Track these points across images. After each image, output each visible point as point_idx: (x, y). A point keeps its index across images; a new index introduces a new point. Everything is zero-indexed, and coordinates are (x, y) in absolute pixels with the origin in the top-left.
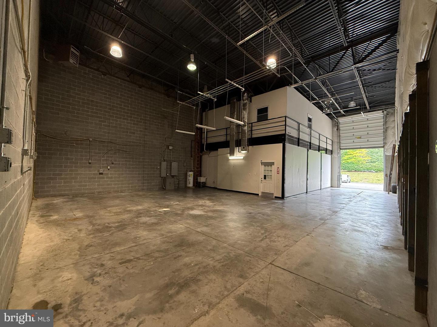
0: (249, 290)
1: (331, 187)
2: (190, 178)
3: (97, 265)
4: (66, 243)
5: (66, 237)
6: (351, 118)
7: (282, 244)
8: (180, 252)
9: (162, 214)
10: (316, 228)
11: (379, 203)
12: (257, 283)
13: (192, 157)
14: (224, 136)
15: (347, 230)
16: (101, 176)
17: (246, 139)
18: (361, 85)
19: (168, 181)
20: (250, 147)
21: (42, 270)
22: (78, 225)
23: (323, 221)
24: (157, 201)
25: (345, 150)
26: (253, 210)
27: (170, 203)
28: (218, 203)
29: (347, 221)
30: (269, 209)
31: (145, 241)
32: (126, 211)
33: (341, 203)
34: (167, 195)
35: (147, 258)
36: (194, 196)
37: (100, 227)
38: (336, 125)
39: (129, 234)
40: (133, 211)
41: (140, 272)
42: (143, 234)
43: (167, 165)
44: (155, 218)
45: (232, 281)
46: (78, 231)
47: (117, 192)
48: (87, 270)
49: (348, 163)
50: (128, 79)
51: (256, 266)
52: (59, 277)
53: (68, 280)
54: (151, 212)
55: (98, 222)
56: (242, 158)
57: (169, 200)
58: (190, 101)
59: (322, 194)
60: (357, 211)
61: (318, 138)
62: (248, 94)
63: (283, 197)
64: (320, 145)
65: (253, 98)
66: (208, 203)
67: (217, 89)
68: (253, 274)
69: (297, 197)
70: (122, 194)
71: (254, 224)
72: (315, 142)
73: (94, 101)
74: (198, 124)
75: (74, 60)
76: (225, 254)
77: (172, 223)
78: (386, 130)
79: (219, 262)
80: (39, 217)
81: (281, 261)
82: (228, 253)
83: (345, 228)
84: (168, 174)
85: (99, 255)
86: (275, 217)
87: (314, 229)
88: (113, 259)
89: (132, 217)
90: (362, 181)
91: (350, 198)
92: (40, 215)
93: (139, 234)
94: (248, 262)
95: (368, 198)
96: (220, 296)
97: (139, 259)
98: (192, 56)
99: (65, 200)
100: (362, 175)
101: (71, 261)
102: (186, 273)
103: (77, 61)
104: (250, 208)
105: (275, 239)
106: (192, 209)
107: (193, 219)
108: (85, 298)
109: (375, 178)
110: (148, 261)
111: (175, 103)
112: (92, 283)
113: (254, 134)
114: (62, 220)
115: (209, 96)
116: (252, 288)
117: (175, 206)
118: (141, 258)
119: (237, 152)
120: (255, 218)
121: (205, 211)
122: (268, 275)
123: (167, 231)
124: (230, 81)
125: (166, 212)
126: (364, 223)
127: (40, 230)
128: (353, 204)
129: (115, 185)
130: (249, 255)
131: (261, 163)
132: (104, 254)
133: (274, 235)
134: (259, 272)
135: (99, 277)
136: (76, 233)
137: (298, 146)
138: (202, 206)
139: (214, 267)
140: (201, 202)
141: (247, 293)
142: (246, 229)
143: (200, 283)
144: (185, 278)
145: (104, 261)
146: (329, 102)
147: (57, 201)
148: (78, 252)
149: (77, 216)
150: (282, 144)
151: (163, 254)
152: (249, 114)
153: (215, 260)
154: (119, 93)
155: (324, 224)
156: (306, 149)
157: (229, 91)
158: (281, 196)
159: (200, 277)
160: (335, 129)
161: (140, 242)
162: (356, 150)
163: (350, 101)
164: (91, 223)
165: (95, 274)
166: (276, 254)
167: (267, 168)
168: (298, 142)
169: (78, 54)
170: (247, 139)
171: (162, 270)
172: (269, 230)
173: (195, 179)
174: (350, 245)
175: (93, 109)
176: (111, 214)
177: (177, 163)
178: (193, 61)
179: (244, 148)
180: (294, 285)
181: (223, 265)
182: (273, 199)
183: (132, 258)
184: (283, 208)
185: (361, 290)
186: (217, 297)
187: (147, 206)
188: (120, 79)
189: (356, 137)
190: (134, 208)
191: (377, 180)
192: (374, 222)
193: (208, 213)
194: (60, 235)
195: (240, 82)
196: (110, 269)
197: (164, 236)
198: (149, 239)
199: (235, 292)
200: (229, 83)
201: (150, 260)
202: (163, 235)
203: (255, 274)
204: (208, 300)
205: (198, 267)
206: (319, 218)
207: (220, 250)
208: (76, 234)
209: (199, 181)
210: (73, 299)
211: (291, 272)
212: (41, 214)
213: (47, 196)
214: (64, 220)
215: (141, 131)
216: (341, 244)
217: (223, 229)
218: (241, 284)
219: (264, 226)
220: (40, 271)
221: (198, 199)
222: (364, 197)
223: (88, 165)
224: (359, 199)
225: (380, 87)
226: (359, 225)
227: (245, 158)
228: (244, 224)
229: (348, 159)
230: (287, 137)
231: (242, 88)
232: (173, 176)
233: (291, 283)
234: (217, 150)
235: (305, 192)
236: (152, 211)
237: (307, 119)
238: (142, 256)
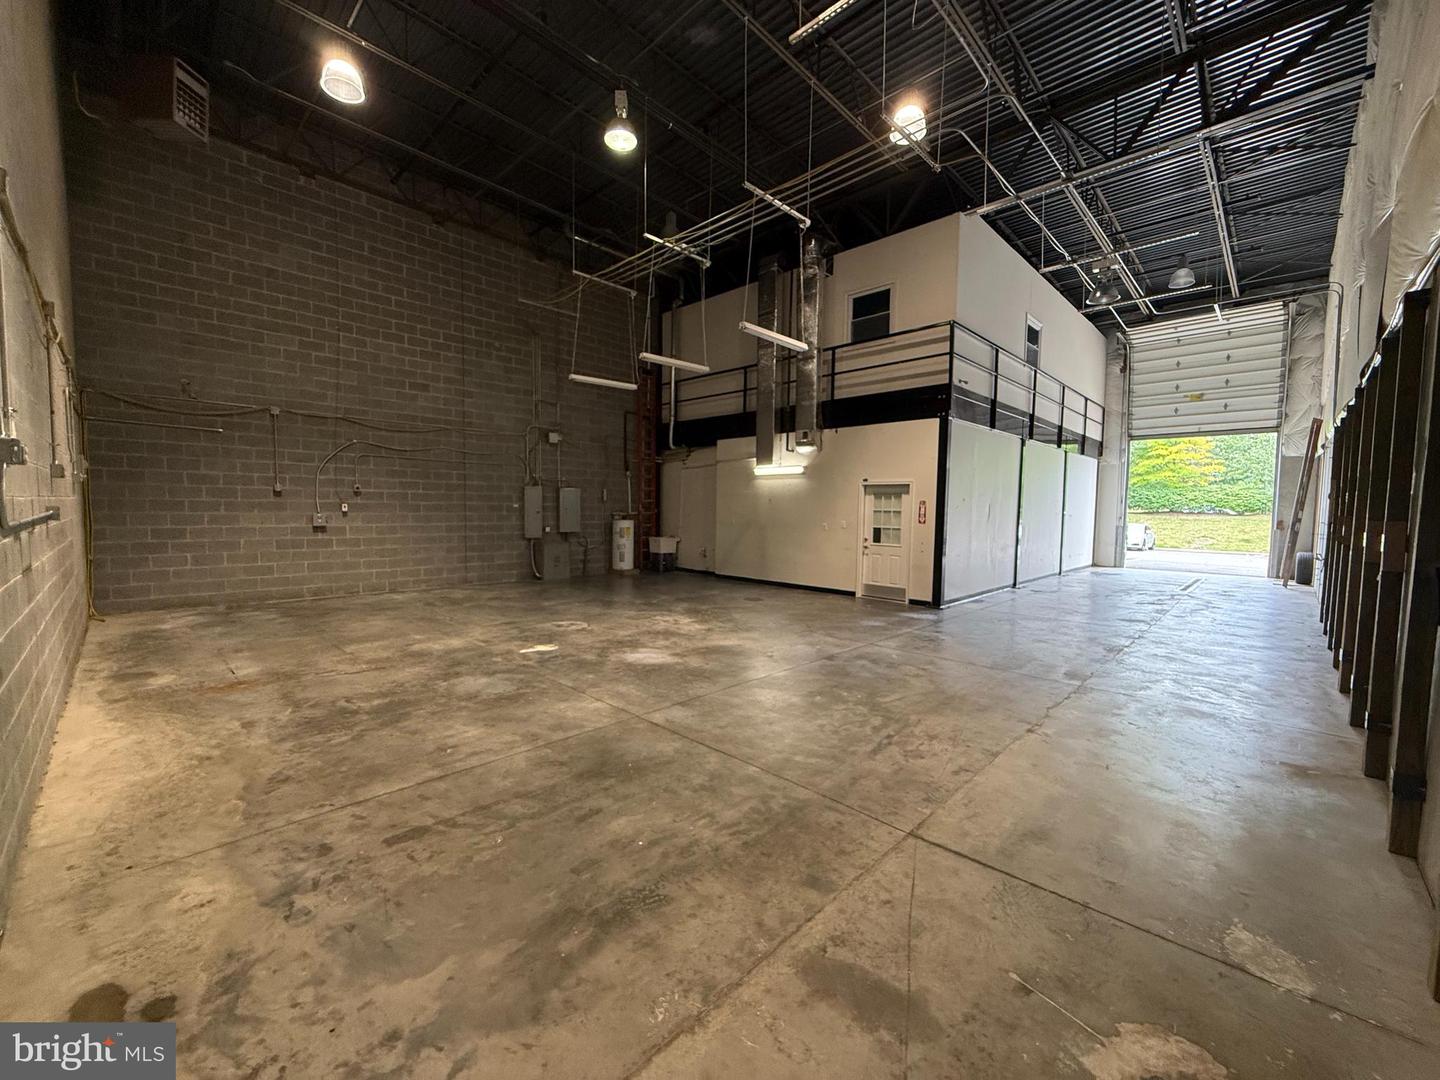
0: (843, 933)
1: (1094, 565)
2: (623, 541)
3: (306, 849)
4: (197, 771)
5: (198, 751)
6: (1173, 330)
7: (947, 763)
8: (595, 797)
9: (530, 663)
10: (1057, 704)
11: (1256, 617)
12: (870, 906)
13: (627, 470)
14: (739, 397)
15: (1160, 710)
16: (320, 536)
17: (812, 405)
18: (1221, 208)
19: (550, 551)
20: (826, 431)
21: (112, 870)
22: (243, 705)
23: (1078, 683)
24: (517, 620)
25: (1142, 441)
26: (838, 646)
27: (559, 626)
28: (721, 624)
29: (1158, 681)
30: (892, 643)
31: (474, 761)
32: (410, 655)
33: (1133, 618)
34: (547, 599)
35: (483, 821)
36: (638, 602)
37: (318, 713)
38: (1121, 354)
39: (417, 736)
40: (431, 654)
41: (456, 872)
42: (466, 735)
43: (544, 498)
44: (507, 679)
45: (781, 901)
46: (243, 727)
47: (375, 590)
48: (268, 871)
49: (1149, 486)
50: (394, 190)
51: (861, 843)
52: (170, 895)
53: (202, 905)
54: (494, 659)
55: (313, 694)
56: (801, 470)
57: (554, 613)
58: (618, 268)
59: (1064, 589)
60: (1189, 645)
61: (1058, 399)
62: (820, 243)
63: (936, 602)
64: (1064, 426)
65: (839, 259)
66: (687, 624)
67: (713, 223)
68: (851, 874)
69: (982, 601)
70: (395, 596)
71: (845, 694)
72: (1047, 412)
73: (277, 271)
74: (646, 351)
75: (190, 118)
76: (753, 803)
77: (565, 694)
78: (1289, 371)
79: (731, 831)
80: (110, 681)
81: (946, 823)
82: (765, 800)
83: (1155, 706)
84: (548, 529)
85: (314, 814)
86: (914, 671)
87: (1050, 711)
88: (364, 826)
89: (428, 675)
90: (1193, 546)
91: (1160, 602)
92: (113, 674)
93: (452, 736)
94: (833, 828)
95: (1217, 601)
96: (741, 958)
97: (455, 825)
98: (621, 97)
99: (201, 619)
100: (1193, 525)
101: (216, 836)
102: (619, 875)
103: (201, 118)
104: (830, 639)
105: (921, 748)
106: (634, 644)
107: (638, 682)
108: (260, 972)
109: (1236, 533)
110: (487, 830)
111: (563, 281)
112: (287, 918)
113: (840, 388)
114: (188, 690)
115: (685, 249)
116: (854, 924)
117: (574, 636)
118: (461, 820)
119: (781, 451)
120: (847, 674)
121: (678, 651)
122: (907, 875)
123: (550, 722)
124: (758, 192)
125: (547, 656)
126: (1213, 686)
127: (109, 725)
128: (1172, 623)
129: (370, 565)
130: (834, 804)
131: (865, 487)
132: (332, 808)
133: (917, 731)
134: (873, 866)
135: (312, 893)
136: (235, 734)
137: (993, 426)
138: (667, 634)
139: (717, 850)
140: (662, 621)
141: (837, 945)
142: (820, 714)
143: (667, 909)
144: (616, 893)
145: (331, 833)
146: (1109, 268)
147: (173, 623)
148: (240, 803)
149: (241, 673)
150: (938, 420)
151: (536, 806)
152: (823, 315)
153: (718, 823)
154: (366, 245)
155: (1081, 691)
156: (1017, 439)
157: (755, 227)
158: (929, 599)
159: (669, 889)
160: (1117, 369)
161: (458, 764)
162: (1178, 440)
163: (1175, 266)
164: (287, 698)
165: (300, 882)
166: (927, 800)
167: (884, 505)
168: (993, 414)
169: (203, 92)
170: (818, 405)
171: (536, 865)
172: (897, 717)
173: (641, 545)
174: (1180, 765)
175: (277, 302)
176: (358, 668)
177: (579, 490)
178: (624, 115)
179: (805, 435)
180: (998, 912)
181: (745, 843)
182: (901, 608)
183: (430, 822)
184: (938, 638)
185: (1236, 926)
186: (730, 961)
187: (481, 638)
188: (368, 189)
189: (1186, 396)
190: (437, 646)
191: (1244, 540)
192: (1250, 683)
193: (685, 658)
194: (178, 742)
195: (795, 194)
196: (351, 862)
197: (540, 743)
198: (489, 751)
199: (794, 941)
200: (755, 200)
201: (492, 828)
202: (535, 737)
203: (861, 874)
204: (701, 972)
205: (661, 850)
206: (1063, 670)
207: (733, 789)
208: (236, 739)
209: (653, 549)
210: (216, 978)
211: (984, 865)
212: (115, 669)
213: (140, 608)
214: (194, 690)
215: (448, 380)
216: (1147, 760)
217: (741, 712)
218: (812, 912)
219: (881, 700)
220: (103, 875)
221: (655, 613)
222: (1206, 597)
223: (272, 499)
224: (1189, 606)
225: (1284, 213)
226: (1200, 695)
227: (809, 472)
228: (812, 694)
229: (1148, 473)
230: (954, 395)
231: (803, 218)
232: (565, 536)
233: (987, 905)
234: (715, 444)
235: (1007, 584)
236: (497, 655)
237: (1023, 334)
238: (463, 815)
